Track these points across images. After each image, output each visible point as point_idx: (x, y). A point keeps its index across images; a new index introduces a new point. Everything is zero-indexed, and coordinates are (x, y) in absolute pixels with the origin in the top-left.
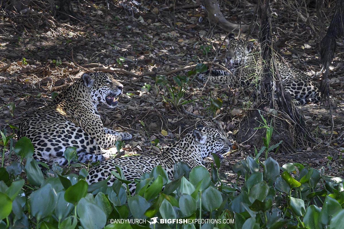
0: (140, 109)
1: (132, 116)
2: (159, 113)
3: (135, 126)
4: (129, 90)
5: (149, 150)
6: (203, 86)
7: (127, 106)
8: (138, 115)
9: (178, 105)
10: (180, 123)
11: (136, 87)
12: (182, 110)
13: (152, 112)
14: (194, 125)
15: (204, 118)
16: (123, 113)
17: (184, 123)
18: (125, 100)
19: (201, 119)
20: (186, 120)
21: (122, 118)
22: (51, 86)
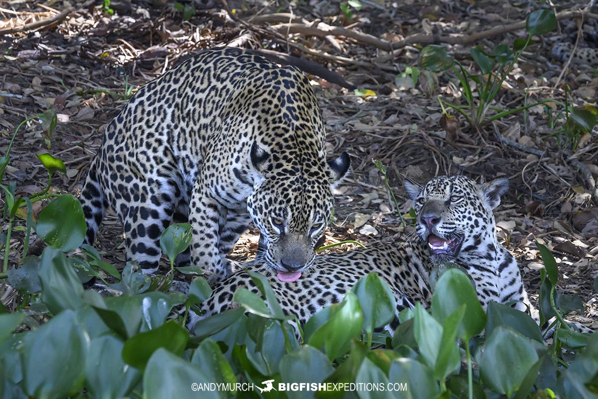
0: (383, 132)
1: (362, 149)
2: (431, 140)
3: (368, 173)
4: (365, 82)
5: (396, 235)
6: (560, 73)
7: (350, 122)
8: (377, 146)
9: (481, 120)
10: (482, 166)
11: (382, 76)
12: (491, 135)
13: (412, 138)
14: (518, 174)
15: (548, 155)
16: (337, 141)
17: (495, 167)
18: (348, 108)
19: (539, 157)
20: (498, 160)
21: (335, 152)
22: (164, 69)
